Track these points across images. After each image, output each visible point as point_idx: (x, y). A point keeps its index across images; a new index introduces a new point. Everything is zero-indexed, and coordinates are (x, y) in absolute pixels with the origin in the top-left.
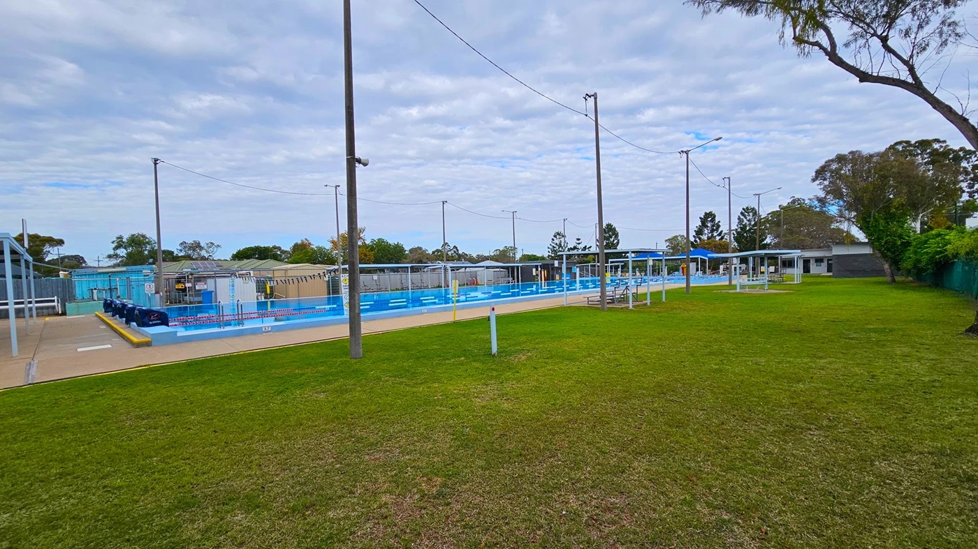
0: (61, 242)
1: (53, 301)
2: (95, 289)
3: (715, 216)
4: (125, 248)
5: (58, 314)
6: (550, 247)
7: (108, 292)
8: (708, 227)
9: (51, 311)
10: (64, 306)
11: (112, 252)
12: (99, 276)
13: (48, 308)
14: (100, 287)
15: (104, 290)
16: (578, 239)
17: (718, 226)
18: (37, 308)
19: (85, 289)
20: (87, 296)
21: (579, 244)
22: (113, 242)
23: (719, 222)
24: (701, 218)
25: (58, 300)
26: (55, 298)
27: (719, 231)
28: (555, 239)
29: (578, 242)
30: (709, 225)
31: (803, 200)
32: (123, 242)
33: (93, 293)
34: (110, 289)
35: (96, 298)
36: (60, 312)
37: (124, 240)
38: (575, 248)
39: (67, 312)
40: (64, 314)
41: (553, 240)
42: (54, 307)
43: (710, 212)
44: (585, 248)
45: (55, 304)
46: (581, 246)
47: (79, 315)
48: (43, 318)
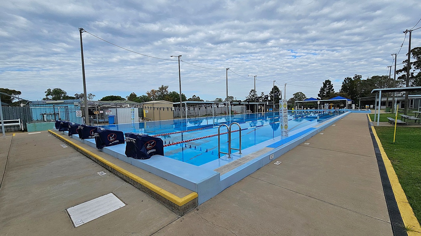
0: (19, 93)
1: (18, 122)
2: (45, 114)
3: (330, 82)
4: (52, 95)
5: (21, 131)
7: (53, 116)
8: (327, 87)
9: (16, 128)
10: (25, 125)
11: (45, 97)
12: (47, 105)
13: (14, 126)
14: (48, 112)
15: (50, 115)
16: (263, 93)
18: (6, 127)
19: (39, 114)
20: (40, 118)
22: (46, 92)
23: (332, 85)
25: (21, 121)
26: (19, 120)
31: (361, 76)
32: (51, 92)
33: (43, 116)
34: (54, 114)
35: (46, 120)
36: (23, 129)
37: (51, 91)
39: (28, 129)
40: (25, 130)
41: (250, 93)
42: (18, 126)
43: (328, 80)
45: (19, 124)
47: (36, 131)
48: (11, 134)
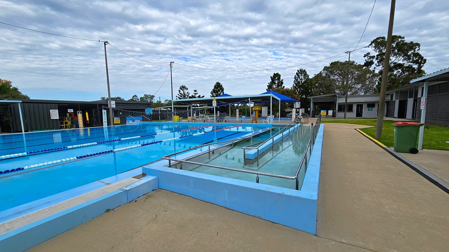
3: (280, 76)
6: (178, 96)
8: (276, 83)
16: (195, 91)
17: (282, 83)
21: (196, 94)
23: (283, 80)
24: (271, 77)
27: (283, 86)
28: (181, 90)
29: (195, 93)
30: (276, 82)
38: (193, 97)
41: (179, 91)
43: (277, 73)
44: (199, 97)
46: (197, 95)
